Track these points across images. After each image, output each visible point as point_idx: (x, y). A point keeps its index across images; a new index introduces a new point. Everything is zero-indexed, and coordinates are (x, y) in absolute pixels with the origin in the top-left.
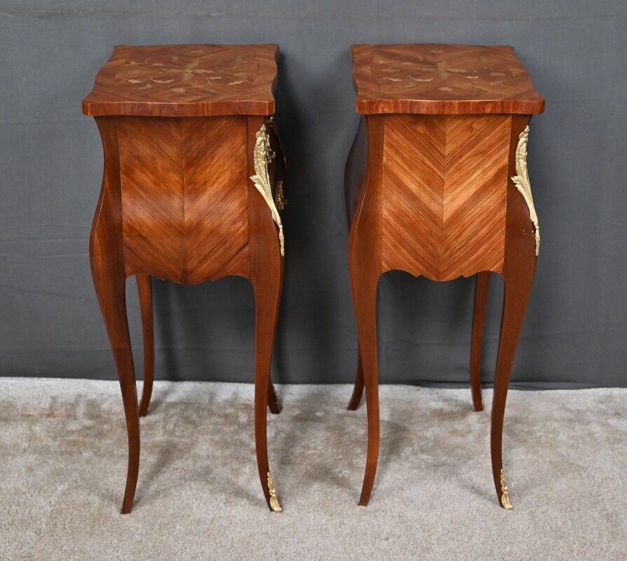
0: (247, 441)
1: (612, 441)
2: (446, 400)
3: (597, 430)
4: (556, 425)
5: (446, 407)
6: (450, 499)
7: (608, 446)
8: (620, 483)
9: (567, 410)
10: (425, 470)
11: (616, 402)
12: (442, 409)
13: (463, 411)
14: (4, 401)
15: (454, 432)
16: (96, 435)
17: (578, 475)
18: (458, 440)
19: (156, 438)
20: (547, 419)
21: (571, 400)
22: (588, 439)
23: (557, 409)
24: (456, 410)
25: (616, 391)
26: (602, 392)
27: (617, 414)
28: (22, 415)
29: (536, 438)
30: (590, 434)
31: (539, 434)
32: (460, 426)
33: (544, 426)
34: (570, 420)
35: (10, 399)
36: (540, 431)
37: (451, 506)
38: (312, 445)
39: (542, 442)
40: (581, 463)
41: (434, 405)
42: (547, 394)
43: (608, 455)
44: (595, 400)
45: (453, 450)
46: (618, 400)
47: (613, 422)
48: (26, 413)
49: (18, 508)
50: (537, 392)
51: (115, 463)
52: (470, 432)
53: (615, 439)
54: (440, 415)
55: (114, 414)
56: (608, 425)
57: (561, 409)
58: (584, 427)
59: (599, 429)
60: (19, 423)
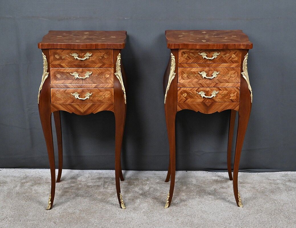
0: (138, 191)
1: (287, 190)
2: (219, 176)
3: (281, 186)
4: (264, 185)
5: (219, 179)
6: (221, 211)
7: (286, 192)
8: (291, 205)
9: (269, 179)
10: (211, 201)
11: (289, 177)
12: (217, 179)
13: (226, 180)
14: (38, 177)
15: (223, 188)
16: (76, 189)
17: (274, 202)
18: (225, 190)
19: (101, 190)
20: (261, 183)
21: (270, 176)
22: (278, 190)
23: (265, 179)
24: (223, 180)
25: (289, 173)
26: (283, 173)
27: (290, 181)
28: (46, 182)
29: (256, 189)
30: (279, 188)
31: (257, 188)
32: (225, 185)
33: (260, 185)
34: (270, 183)
35: (40, 177)
36: (258, 187)
37: (222, 213)
38: (164, 192)
39: (259, 191)
40: (275, 198)
41: (214, 178)
42: (261, 174)
43: (286, 195)
44: (280, 176)
45: (222, 194)
46: (290, 176)
47: (288, 183)
48: (47, 181)
49: (47, 214)
50: (257, 173)
51: (85, 199)
52: (229, 187)
53: (289, 189)
54: (217, 181)
55: (83, 182)
56: (286, 185)
57: (267, 179)
58: (276, 185)
59: (282, 186)
60: (45, 185)
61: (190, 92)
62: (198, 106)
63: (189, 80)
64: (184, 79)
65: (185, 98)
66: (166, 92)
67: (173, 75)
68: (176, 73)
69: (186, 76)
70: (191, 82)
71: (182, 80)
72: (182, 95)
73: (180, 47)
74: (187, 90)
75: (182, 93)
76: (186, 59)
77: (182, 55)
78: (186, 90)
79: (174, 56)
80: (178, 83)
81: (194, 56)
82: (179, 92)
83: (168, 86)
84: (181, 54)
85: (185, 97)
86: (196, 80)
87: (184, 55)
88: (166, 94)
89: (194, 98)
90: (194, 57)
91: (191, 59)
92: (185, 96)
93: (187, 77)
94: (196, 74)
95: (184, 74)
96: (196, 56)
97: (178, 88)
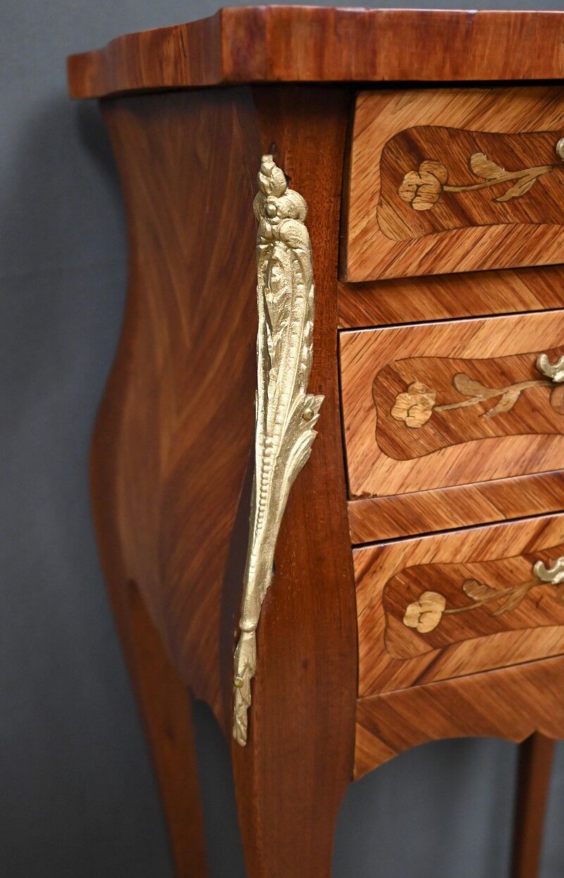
61: (478, 572)
62: (532, 694)
63: (454, 454)
64: (402, 453)
65: (422, 646)
66: (249, 623)
67: (300, 417)
68: (321, 398)
69: (419, 417)
70: (476, 473)
71: (389, 461)
72: (401, 616)
73: (382, 58)
74: (444, 556)
75: (395, 602)
76: (431, 224)
77: (391, 175)
78: (431, 565)
79: (293, 199)
80: (349, 496)
81: (503, 186)
82: (368, 596)
83: (260, 555)
84: (375, 168)
85: (426, 637)
86: (516, 446)
87: (410, 178)
88: (247, 637)
89: (505, 628)
90: (514, 192)
91: (473, 224)
92: (428, 625)
93: (435, 418)
94: (514, 383)
95: (404, 401)
96: (527, 185)
97: (361, 557)
